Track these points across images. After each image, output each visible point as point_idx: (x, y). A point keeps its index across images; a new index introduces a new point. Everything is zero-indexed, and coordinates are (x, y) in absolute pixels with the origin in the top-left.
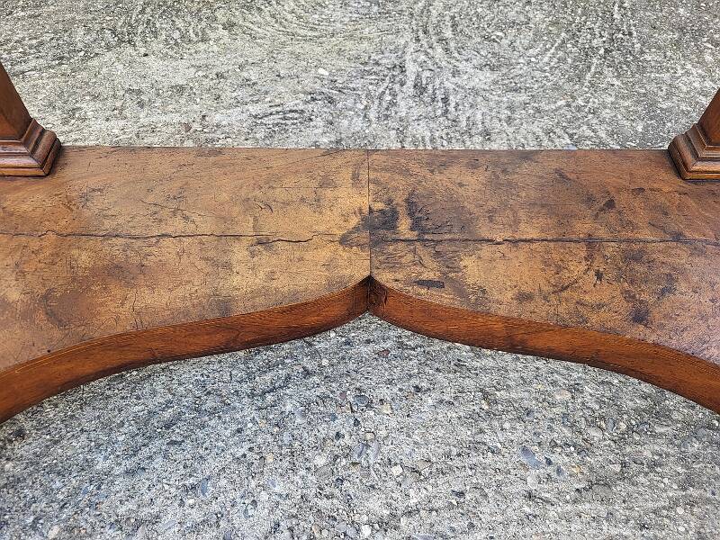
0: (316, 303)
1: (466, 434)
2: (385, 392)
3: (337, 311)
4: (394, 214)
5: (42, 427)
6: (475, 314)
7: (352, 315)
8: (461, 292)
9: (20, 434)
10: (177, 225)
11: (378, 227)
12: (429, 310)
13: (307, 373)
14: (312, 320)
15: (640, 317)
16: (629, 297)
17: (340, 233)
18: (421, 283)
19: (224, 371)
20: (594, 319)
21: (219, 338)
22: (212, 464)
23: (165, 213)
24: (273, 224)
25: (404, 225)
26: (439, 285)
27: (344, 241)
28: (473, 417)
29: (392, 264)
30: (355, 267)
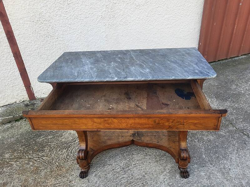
0: (128, 142)
1: (143, 157)
2: (135, 153)
3: (129, 143)
4: (136, 133)
5: (100, 157)
6: (143, 143)
7: (131, 144)
8: (142, 141)
9: (98, 157)
10: (114, 135)
11: (134, 135)
12: (138, 142)
13: (127, 152)
14: (127, 144)
15: (158, 142)
16: (158, 141)
17: (130, 135)
18: (138, 140)
19: (117, 151)
20: (154, 143)
21: (118, 146)
22: (117, 160)
23: (112, 134)
24: (123, 135)
25: (136, 135)
26: (139, 140)
27: (130, 136)
28: (145, 156)
29: (135, 138)
30: (131, 138)
